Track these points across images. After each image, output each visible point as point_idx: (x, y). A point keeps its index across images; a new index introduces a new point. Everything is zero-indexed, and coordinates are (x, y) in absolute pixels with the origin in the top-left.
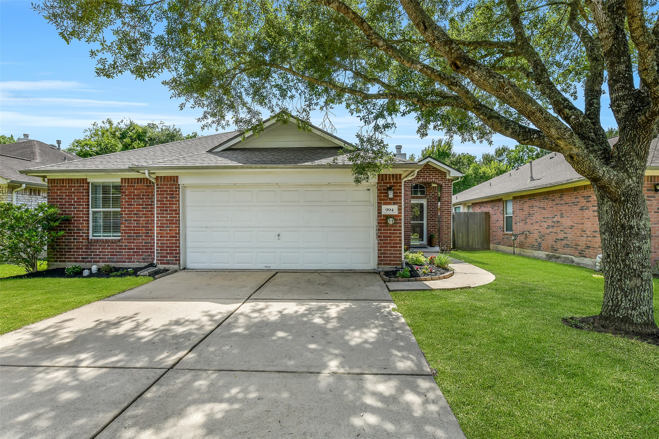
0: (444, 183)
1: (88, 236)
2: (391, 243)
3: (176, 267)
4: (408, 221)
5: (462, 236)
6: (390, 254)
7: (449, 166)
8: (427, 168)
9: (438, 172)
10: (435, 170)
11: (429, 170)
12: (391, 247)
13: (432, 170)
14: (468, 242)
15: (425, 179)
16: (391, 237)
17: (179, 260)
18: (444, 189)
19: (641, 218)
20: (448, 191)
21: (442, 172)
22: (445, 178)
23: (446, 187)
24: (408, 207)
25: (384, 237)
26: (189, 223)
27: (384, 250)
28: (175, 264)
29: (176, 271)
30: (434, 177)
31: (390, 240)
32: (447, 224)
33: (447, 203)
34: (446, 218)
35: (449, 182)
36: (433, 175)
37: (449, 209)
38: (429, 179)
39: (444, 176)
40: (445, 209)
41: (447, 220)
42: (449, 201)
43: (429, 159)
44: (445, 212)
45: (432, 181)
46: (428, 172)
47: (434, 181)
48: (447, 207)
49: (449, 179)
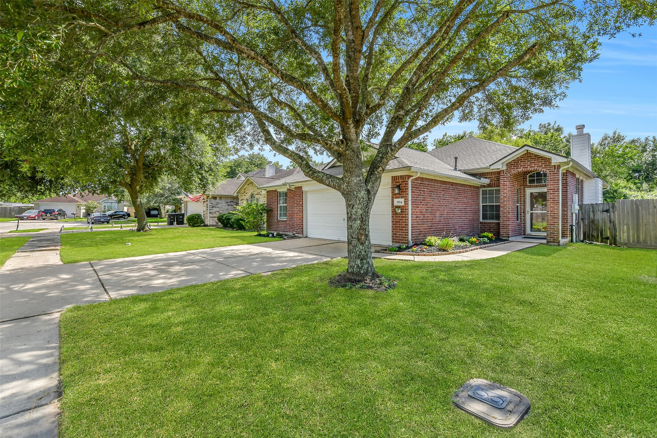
0: (548, 170)
1: (278, 218)
2: (399, 227)
3: (301, 235)
4: (506, 211)
5: (628, 229)
6: (400, 235)
7: (549, 152)
8: (527, 157)
9: (541, 160)
10: (537, 158)
11: (530, 159)
12: (400, 230)
13: (533, 158)
14: (638, 237)
15: (526, 168)
16: (399, 222)
17: (303, 232)
18: (548, 176)
19: (352, 207)
20: (553, 178)
21: (547, 159)
22: (550, 165)
23: (550, 174)
24: (506, 197)
25: (395, 222)
26: (309, 212)
27: (395, 232)
28: (301, 234)
29: (301, 238)
30: (536, 164)
31: (399, 224)
32: (553, 214)
33: (553, 191)
34: (552, 207)
35: (555, 169)
36: (535, 162)
37: (555, 198)
38: (530, 167)
39: (549, 163)
40: (550, 198)
41: (553, 209)
42: (555, 189)
43: (526, 148)
44: (551, 200)
45: (534, 169)
46: (528, 161)
47: (536, 169)
48: (553, 196)
49: (555, 166)
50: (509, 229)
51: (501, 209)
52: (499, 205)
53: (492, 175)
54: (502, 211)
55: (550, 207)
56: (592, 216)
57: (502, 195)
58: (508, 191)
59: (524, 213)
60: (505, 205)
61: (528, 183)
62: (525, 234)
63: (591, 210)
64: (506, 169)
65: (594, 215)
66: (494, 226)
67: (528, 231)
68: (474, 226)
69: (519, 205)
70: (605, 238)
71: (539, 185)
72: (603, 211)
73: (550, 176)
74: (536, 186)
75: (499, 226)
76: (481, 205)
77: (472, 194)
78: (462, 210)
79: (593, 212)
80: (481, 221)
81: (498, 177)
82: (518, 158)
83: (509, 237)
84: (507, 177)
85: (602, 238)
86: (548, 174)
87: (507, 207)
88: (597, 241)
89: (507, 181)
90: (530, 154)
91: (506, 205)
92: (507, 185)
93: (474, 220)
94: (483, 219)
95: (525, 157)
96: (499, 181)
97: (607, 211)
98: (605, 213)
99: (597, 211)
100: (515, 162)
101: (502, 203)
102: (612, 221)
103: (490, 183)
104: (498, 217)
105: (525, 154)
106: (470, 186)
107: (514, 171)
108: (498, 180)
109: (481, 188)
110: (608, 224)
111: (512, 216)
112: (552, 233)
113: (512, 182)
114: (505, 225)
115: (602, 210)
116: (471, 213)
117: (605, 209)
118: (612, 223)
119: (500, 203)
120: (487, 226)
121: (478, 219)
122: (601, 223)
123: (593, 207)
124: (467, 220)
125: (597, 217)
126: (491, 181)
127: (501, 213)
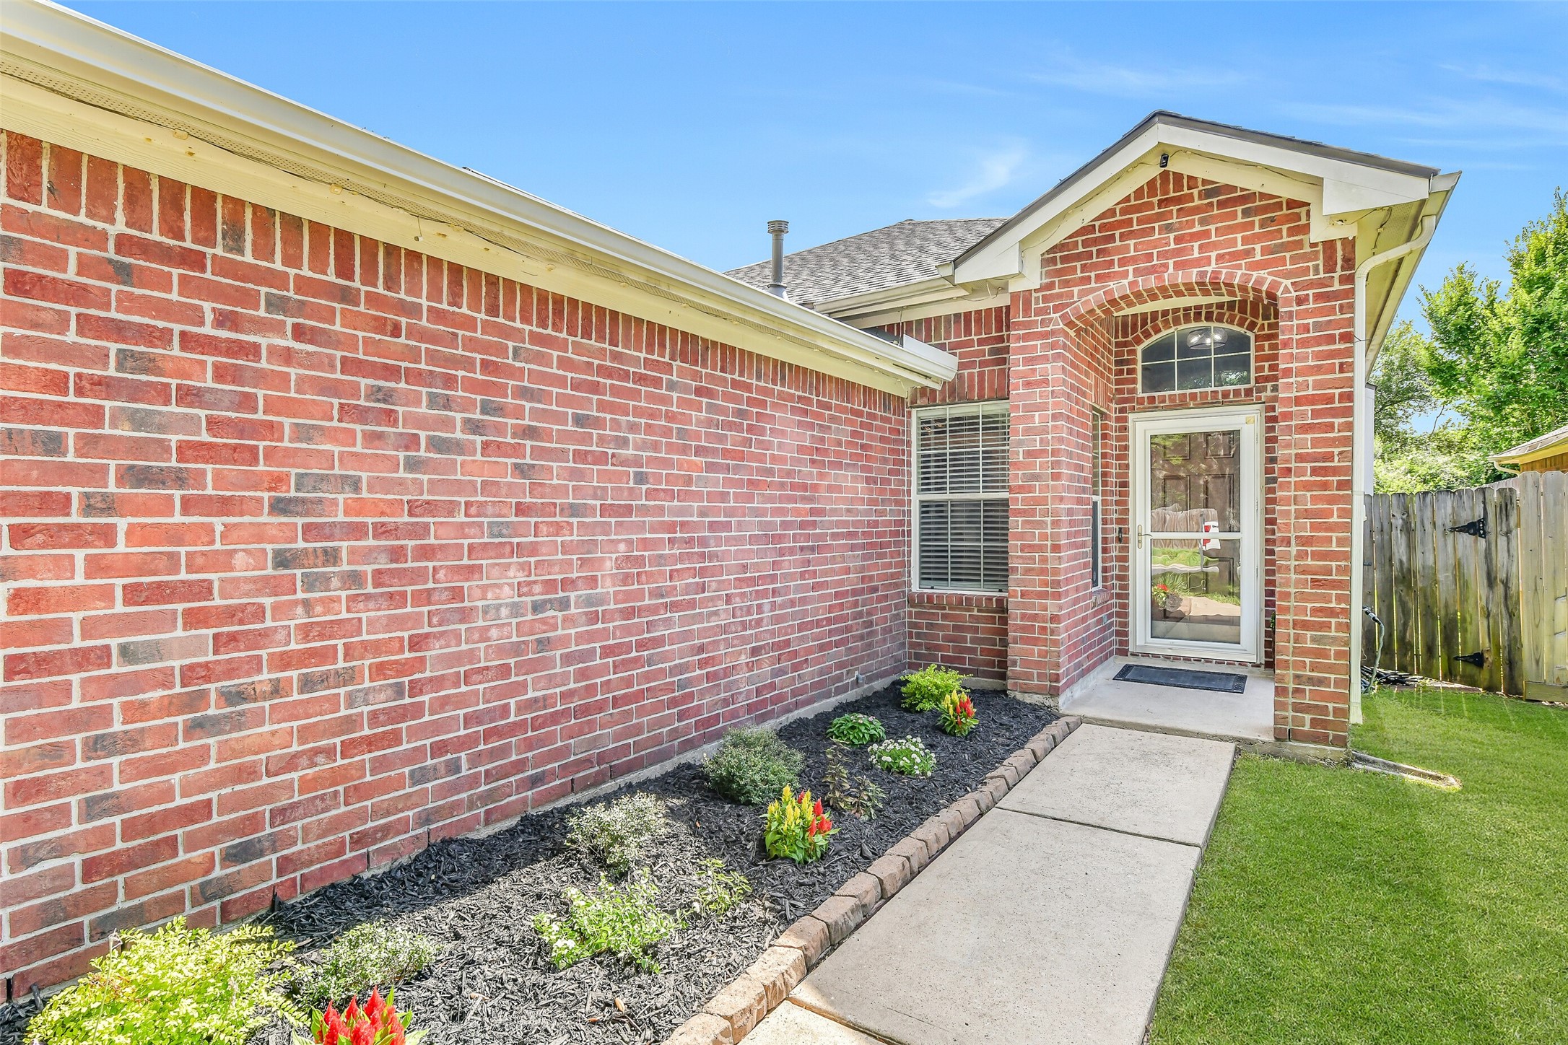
0: (1287, 275)
4: (1044, 537)
8: (1163, 200)
9: (1246, 213)
10: (1221, 205)
13: (1197, 210)
15: (1153, 270)
18: (1290, 315)
20: (1317, 326)
21: (1276, 205)
22: (1299, 244)
23: (1300, 301)
24: (1042, 453)
30: (1215, 246)
32: (1316, 556)
33: (1316, 414)
34: (1307, 514)
35: (1330, 268)
36: (1206, 234)
37: (1330, 457)
38: (1178, 266)
39: (1292, 232)
40: (1300, 458)
41: (1314, 527)
42: (1330, 399)
43: (1162, 134)
44: (1301, 472)
45: (1203, 274)
46: (1169, 228)
47: (1216, 274)
48: (1315, 443)
49: (1329, 245)
50: (1056, 643)
51: (1016, 525)
52: (1005, 503)
53: (968, 332)
54: (1021, 536)
55: (1299, 515)
56: (1400, 551)
57: (1020, 443)
58: (1055, 417)
59: (1119, 540)
60: (1038, 501)
61: (1139, 386)
62: (1123, 652)
63: (1398, 522)
64: (1043, 288)
65: (1411, 547)
66: (977, 619)
67: (1141, 635)
68: (870, 624)
69: (1098, 498)
70: (1466, 660)
71: (1193, 396)
72: (1453, 530)
73: (1300, 315)
74: (1182, 404)
75: (1004, 621)
76: (916, 499)
77: (854, 434)
78: (780, 538)
79: (1408, 529)
80: (915, 588)
81: (1001, 339)
82: (1112, 212)
83: (1055, 692)
84: (1045, 335)
85: (1452, 659)
86: (1288, 302)
87: (1046, 513)
88: (1428, 672)
89: (1045, 359)
90: (1178, 186)
91: (1043, 501)
92: (1046, 382)
93: (875, 589)
94: (924, 578)
95: (1149, 206)
96: (1004, 361)
97: (1476, 528)
98: (1465, 539)
99: (1428, 527)
100: (1095, 242)
101: (1021, 489)
102: (1502, 575)
103: (960, 377)
104: (998, 571)
105: (1151, 184)
106: (846, 388)
107: (1086, 298)
108: (1001, 356)
109: (914, 404)
110: (1479, 589)
111: (1071, 563)
112: (1311, 681)
113: (1073, 365)
114: (1034, 618)
115: (1449, 525)
116: (853, 548)
117: (1466, 517)
118: (1500, 589)
119: (1011, 489)
120: (945, 617)
121: (897, 581)
122: (1444, 590)
123: (1406, 511)
124: (822, 598)
125: (1423, 559)
126: (962, 366)
127: (1014, 546)
